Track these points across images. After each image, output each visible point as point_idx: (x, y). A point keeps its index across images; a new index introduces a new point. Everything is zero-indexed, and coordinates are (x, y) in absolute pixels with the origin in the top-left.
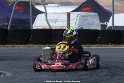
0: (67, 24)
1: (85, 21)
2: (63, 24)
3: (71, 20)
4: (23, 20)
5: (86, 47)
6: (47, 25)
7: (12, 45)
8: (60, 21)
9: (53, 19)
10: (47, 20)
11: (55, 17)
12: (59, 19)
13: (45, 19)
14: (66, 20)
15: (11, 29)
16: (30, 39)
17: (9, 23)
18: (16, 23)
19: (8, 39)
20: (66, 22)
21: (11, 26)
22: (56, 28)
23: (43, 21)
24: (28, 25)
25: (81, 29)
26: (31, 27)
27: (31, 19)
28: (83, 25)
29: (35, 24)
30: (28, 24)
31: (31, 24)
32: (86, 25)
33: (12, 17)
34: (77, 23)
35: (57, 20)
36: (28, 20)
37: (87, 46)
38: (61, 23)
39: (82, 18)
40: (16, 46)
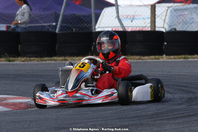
0: (151, 22)
1: (179, 17)
2: (145, 23)
3: (156, 16)
4: (80, 18)
5: (182, 60)
6: (118, 25)
7: (64, 58)
8: (139, 19)
9: (128, 16)
10: (118, 17)
11: (131, 12)
12: (138, 14)
13: (116, 15)
14: (150, 16)
15: (62, 32)
16: (92, 48)
17: (58, 22)
18: (69, 21)
19: (57, 48)
20: (150, 20)
21: (62, 28)
22: (133, 30)
23: (112, 19)
24: (89, 25)
25: (174, 30)
26: (93, 28)
27: (93, 16)
28: (177, 24)
29: (100, 24)
30: (89, 23)
31: (93, 23)
32: (181, 24)
33: (64, 13)
34: (166, 21)
35: (134, 16)
36: (88, 17)
37: (182, 58)
38: (141, 21)
39: (175, 13)
40: (70, 58)
